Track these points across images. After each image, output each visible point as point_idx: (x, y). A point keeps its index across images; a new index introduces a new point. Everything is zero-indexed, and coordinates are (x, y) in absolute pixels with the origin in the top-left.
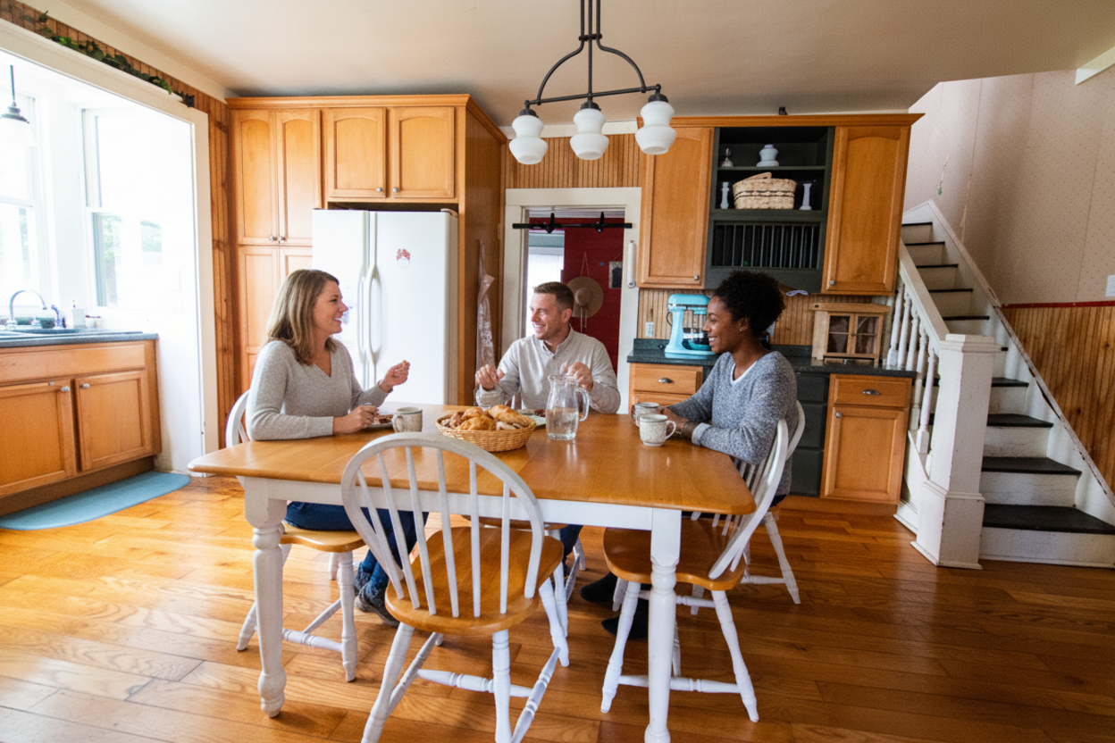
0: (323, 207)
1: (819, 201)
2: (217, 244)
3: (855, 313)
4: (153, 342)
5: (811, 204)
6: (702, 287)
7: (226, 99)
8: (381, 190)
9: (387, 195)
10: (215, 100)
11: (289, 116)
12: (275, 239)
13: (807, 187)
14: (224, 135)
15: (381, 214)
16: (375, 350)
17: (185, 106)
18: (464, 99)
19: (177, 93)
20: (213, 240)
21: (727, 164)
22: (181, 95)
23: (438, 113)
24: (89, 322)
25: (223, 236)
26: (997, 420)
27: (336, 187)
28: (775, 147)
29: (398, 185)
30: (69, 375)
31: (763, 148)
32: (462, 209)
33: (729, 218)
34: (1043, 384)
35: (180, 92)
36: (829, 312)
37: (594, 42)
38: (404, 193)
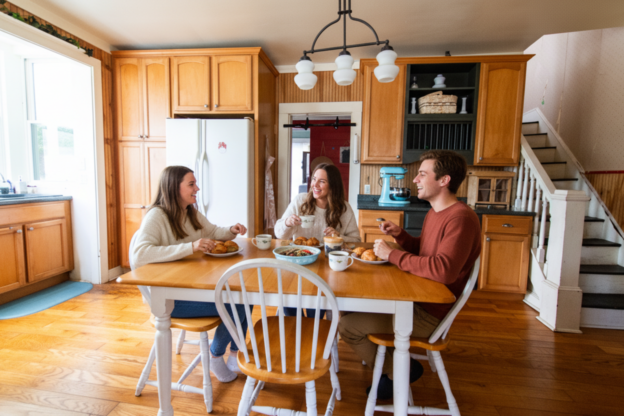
0: (171, 116)
1: (471, 108)
2: (106, 141)
3: (495, 177)
4: (69, 201)
5: (467, 110)
6: (401, 163)
7: (111, 52)
8: (207, 107)
9: (211, 109)
10: (105, 52)
11: (150, 61)
12: (142, 137)
13: (464, 99)
14: (110, 73)
15: (208, 120)
16: (206, 205)
17: (87, 56)
18: (257, 50)
19: (82, 48)
20: (104, 138)
21: (415, 87)
22: (85, 49)
23: (242, 59)
24: (29, 190)
25: (110, 136)
26: (588, 242)
27: (179, 105)
28: (443, 76)
29: (217, 103)
30: (22, 223)
31: (436, 76)
32: (256, 117)
33: (415, 120)
34: (614, 220)
35: (84, 47)
36: (478, 176)
37: (347, 15)
38: (221, 108)
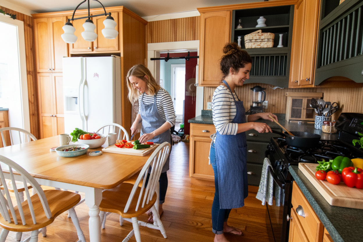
0: (68, 56)
1: (287, 42)
2: (28, 73)
3: (305, 97)
4: (7, 111)
5: (283, 44)
7: (31, 15)
8: (90, 48)
9: (93, 50)
10: (27, 16)
11: (55, 20)
12: (51, 70)
13: (281, 35)
14: (31, 29)
15: (87, 58)
16: (86, 115)
17: (12, 19)
18: (121, 8)
19: (8, 14)
20: (27, 71)
21: (240, 27)
22: (10, 15)
25: (31, 69)
27: (73, 48)
28: (264, 18)
29: (97, 47)
31: (259, 18)
32: (122, 55)
35: (10, 14)
36: (291, 97)
38: (99, 49)
